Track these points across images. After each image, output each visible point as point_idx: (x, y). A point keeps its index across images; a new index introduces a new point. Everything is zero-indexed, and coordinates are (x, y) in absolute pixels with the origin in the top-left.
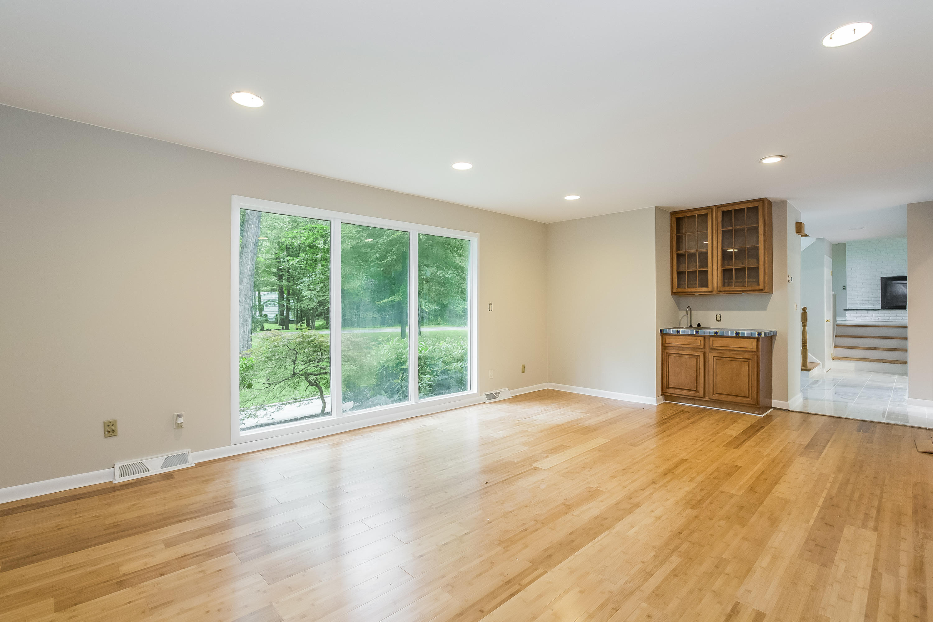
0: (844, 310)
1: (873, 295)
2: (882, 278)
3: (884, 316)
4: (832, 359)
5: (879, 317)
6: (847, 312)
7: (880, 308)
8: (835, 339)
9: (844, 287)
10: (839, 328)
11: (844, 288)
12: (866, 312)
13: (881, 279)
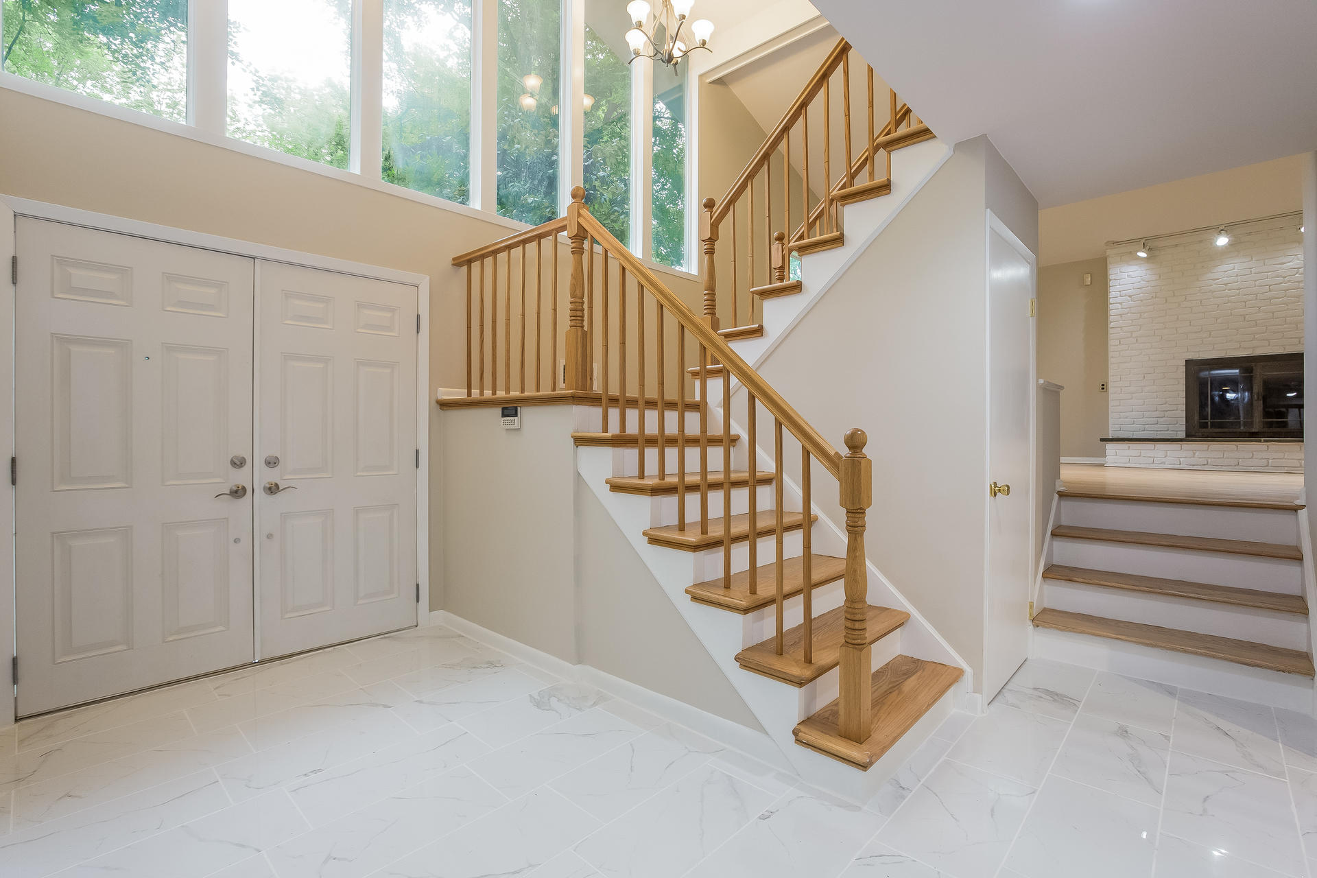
0: (1102, 440)
1: (1167, 405)
2: (1189, 363)
3: (1194, 457)
4: (1030, 623)
5: (1181, 460)
6: (1110, 447)
7: (1182, 435)
8: (1051, 546)
9: (1103, 385)
10: (1067, 505)
11: (1103, 389)
12: (1150, 445)
13: (1186, 365)
